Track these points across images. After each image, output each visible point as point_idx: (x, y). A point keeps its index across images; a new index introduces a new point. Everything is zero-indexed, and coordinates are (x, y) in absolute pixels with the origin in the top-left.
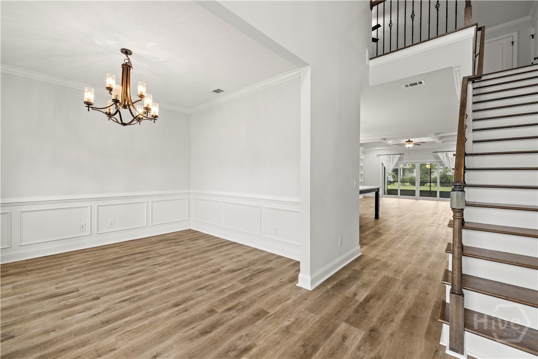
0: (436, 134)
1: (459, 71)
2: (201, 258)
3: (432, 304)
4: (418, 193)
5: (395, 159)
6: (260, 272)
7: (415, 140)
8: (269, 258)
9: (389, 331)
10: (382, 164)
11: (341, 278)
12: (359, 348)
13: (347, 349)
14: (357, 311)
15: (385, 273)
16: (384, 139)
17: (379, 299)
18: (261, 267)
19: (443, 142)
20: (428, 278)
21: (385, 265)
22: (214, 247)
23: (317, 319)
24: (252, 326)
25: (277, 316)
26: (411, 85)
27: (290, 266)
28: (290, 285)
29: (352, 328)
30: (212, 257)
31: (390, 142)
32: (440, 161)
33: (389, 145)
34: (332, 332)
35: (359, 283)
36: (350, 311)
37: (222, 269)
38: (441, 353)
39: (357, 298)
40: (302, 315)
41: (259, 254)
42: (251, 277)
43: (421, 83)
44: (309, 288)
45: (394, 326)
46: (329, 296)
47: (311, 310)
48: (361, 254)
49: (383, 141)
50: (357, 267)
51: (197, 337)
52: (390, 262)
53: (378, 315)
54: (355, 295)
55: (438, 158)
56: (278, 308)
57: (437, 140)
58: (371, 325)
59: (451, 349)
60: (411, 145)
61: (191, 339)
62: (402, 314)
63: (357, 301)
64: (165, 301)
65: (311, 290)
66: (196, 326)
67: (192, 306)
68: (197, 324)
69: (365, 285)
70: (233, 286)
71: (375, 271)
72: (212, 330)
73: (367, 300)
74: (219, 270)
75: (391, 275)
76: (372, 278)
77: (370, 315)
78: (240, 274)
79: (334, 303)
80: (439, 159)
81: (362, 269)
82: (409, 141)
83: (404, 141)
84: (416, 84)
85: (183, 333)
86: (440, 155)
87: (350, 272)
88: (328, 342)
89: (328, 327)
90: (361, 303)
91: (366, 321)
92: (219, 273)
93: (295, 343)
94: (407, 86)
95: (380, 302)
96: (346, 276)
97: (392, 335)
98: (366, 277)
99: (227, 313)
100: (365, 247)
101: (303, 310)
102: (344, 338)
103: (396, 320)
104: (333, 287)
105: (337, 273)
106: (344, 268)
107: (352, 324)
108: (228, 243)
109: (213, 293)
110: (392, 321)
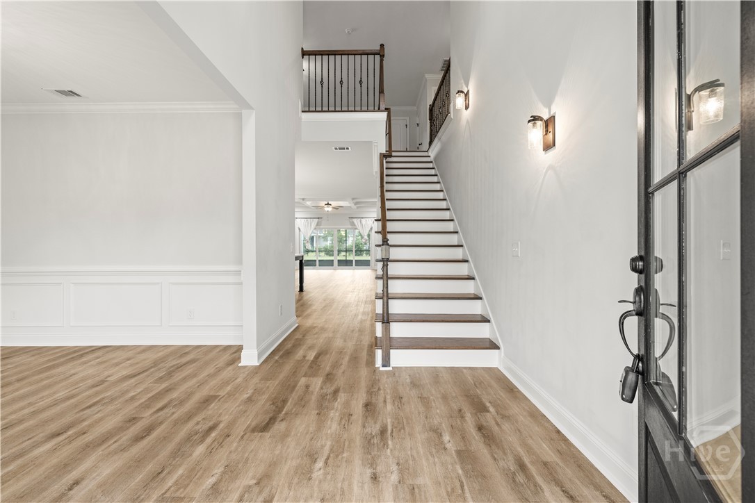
0: (353, 199)
1: (377, 146)
2: (48, 378)
3: (366, 346)
4: (336, 263)
5: (313, 224)
6: (180, 367)
7: (334, 204)
8: (182, 351)
9: (341, 371)
10: (299, 229)
11: (286, 348)
12: (322, 388)
13: (312, 393)
14: (311, 367)
15: (324, 335)
16: (303, 199)
17: (327, 354)
18: (178, 362)
19: (358, 208)
20: (359, 331)
21: (323, 329)
22: (62, 360)
23: (277, 383)
24: (205, 411)
25: (230, 395)
26: (340, 149)
27: (220, 351)
28: (230, 368)
29: (311, 379)
30: (73, 372)
31: (309, 203)
32: (355, 227)
33: (308, 207)
34: (294, 387)
35: (304, 347)
36: (305, 368)
37: (108, 379)
38: (377, 371)
39: (307, 358)
40: (259, 385)
41: (163, 350)
42: (170, 374)
43: (348, 149)
44: (256, 363)
45: (343, 367)
46: (279, 364)
47: (265, 379)
48: (297, 325)
49: (301, 201)
50: (298, 336)
51: (131, 445)
52: (326, 326)
53: (330, 364)
54: (304, 357)
55: (353, 224)
56: (229, 388)
57: (353, 205)
58: (326, 372)
59: (383, 366)
60: (329, 209)
61: (123, 450)
62: (347, 358)
63: (308, 360)
64: (26, 439)
65: (258, 364)
66: (120, 438)
67: (91, 426)
68: (118, 437)
69: (310, 348)
70: (146, 390)
71: (316, 336)
72: (150, 432)
73: (317, 357)
74: (103, 382)
75: (331, 335)
76: (315, 341)
77: (322, 366)
78: (148, 376)
79: (288, 368)
80: (355, 225)
81: (304, 336)
82: (328, 204)
83: (323, 203)
84: (344, 149)
85: (102, 451)
86: (355, 220)
87: (293, 342)
88: (294, 393)
89: (289, 385)
90: (313, 361)
91: (320, 371)
92: (106, 384)
93: (264, 405)
94: (336, 149)
95: (328, 356)
96: (290, 346)
97: (343, 372)
98: (309, 341)
99: (161, 413)
100: (300, 318)
101: (258, 381)
102: (307, 387)
103: (344, 363)
104: (281, 357)
105: (280, 345)
106: (285, 340)
107: (310, 376)
108: (90, 349)
109: (117, 404)
110: (341, 365)
